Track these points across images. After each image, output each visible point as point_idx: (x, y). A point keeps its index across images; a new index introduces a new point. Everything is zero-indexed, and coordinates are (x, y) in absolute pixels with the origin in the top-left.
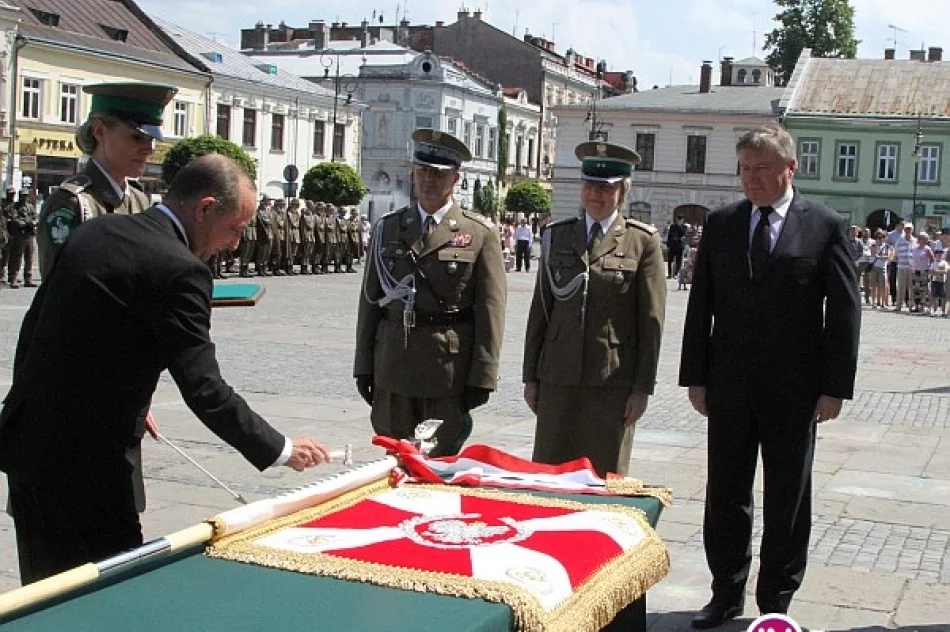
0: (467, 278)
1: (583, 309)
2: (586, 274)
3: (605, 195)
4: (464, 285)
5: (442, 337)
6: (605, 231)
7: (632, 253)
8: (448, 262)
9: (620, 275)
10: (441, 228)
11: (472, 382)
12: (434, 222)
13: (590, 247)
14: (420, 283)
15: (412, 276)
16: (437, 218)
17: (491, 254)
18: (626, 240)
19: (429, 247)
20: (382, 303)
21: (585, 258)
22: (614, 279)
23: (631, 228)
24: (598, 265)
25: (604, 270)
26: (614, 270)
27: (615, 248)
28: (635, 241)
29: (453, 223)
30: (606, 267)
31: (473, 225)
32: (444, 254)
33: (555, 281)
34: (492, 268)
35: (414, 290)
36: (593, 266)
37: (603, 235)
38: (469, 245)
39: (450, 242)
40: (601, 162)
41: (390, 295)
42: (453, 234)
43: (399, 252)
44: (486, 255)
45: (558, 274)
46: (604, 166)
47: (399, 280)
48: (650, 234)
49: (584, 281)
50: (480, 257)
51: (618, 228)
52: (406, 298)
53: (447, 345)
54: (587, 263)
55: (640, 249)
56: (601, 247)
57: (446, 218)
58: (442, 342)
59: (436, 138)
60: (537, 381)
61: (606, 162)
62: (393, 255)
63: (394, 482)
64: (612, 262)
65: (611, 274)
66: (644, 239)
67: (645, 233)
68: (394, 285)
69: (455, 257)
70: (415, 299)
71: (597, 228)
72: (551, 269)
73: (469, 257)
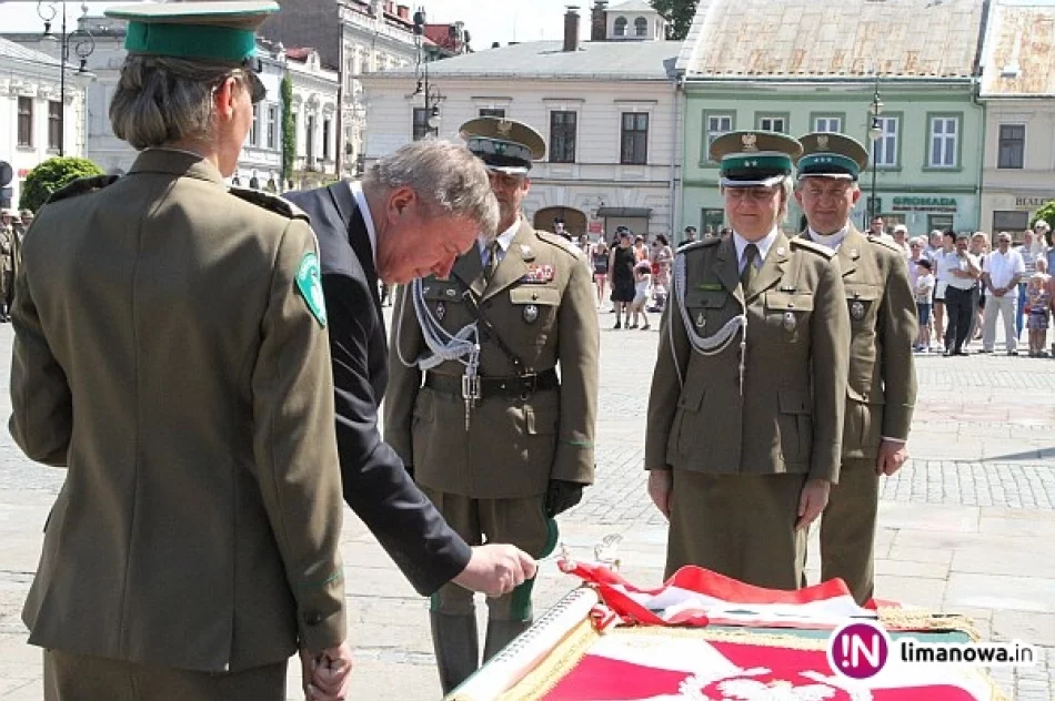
0: (549, 327)
1: (742, 367)
2: (743, 318)
3: (760, 204)
4: (545, 337)
5: (518, 412)
6: (763, 254)
7: (805, 285)
8: (524, 305)
9: (791, 318)
10: (509, 256)
11: (560, 475)
12: (499, 247)
13: (745, 279)
14: (485, 336)
15: (473, 326)
16: (503, 242)
17: (581, 292)
18: (794, 267)
19: (496, 285)
20: (425, 365)
21: (739, 294)
22: (784, 322)
23: (799, 250)
24: (759, 305)
25: (768, 311)
26: (782, 311)
27: (779, 280)
28: (808, 270)
29: (526, 249)
30: (770, 306)
31: (554, 252)
32: (519, 295)
33: (695, 327)
34: (583, 312)
35: (478, 347)
36: (752, 307)
37: (762, 262)
38: (550, 280)
39: (524, 277)
40: (750, 159)
41: (440, 353)
42: (528, 265)
43: (451, 292)
44: (574, 295)
45: (700, 318)
46: (755, 163)
47: (454, 335)
48: (828, 258)
49: (741, 328)
50: (566, 297)
51: (781, 251)
52: (466, 358)
53: (524, 424)
54: (743, 303)
55: (815, 279)
56: (761, 280)
57: (514, 242)
58: (517, 418)
59: (504, 129)
60: (669, 468)
61: (757, 158)
62: (442, 297)
63: (599, 626)
64: (778, 300)
65: (778, 316)
66: (819, 266)
67: (821, 258)
68: (445, 341)
69: (534, 298)
70: (479, 360)
71: (752, 251)
72: (688, 309)
73: (552, 297)
